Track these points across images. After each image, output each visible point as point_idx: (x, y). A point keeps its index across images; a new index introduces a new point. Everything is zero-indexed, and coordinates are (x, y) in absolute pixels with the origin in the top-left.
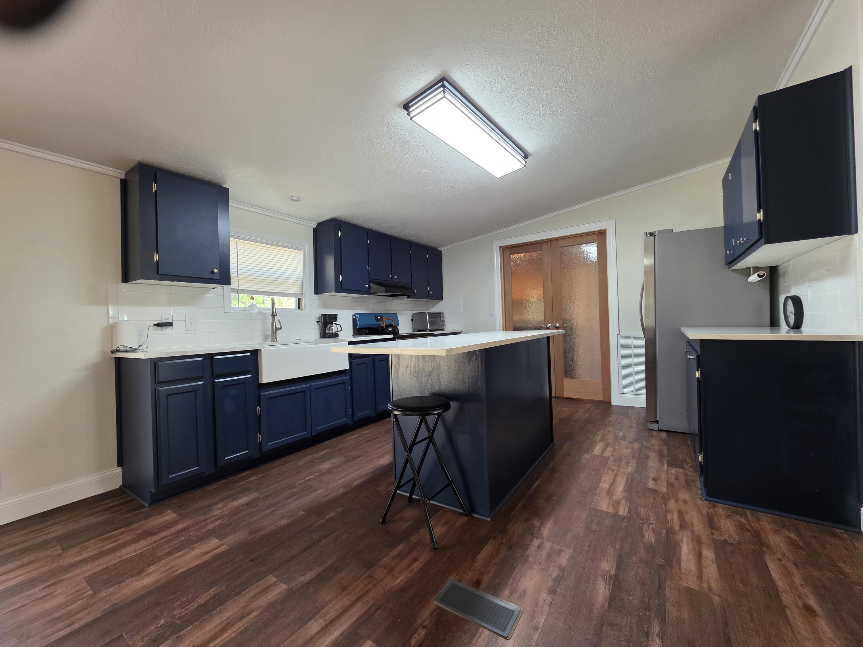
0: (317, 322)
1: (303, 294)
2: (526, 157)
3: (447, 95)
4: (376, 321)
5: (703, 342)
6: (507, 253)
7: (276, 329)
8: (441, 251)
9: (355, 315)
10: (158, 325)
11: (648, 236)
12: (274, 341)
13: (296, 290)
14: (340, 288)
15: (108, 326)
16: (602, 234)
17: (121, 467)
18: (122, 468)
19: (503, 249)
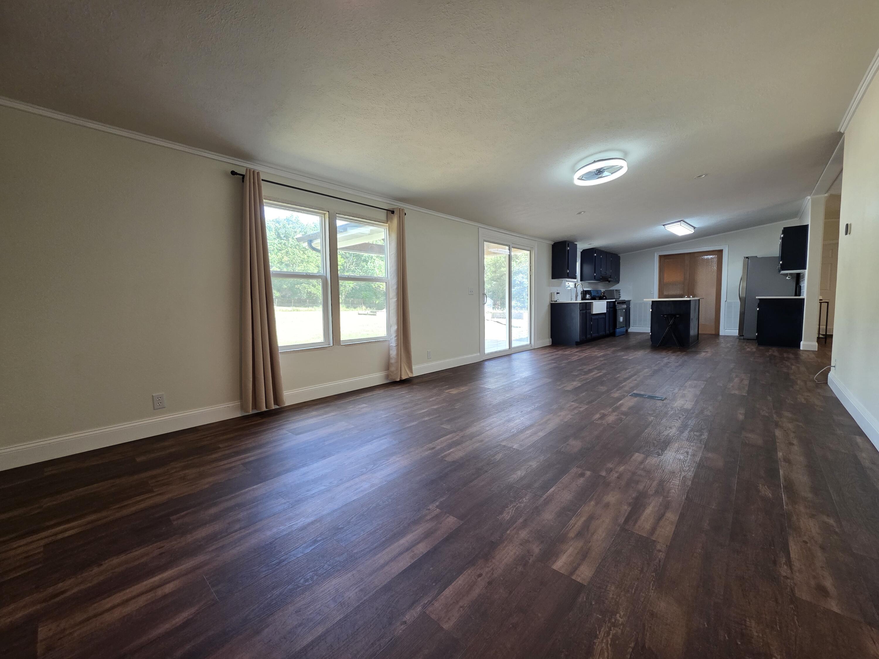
2: (694, 228)
3: (681, 225)
5: (760, 299)
6: (662, 259)
8: (620, 256)
11: (746, 258)
14: (595, 279)
16: (721, 251)
19: (661, 257)
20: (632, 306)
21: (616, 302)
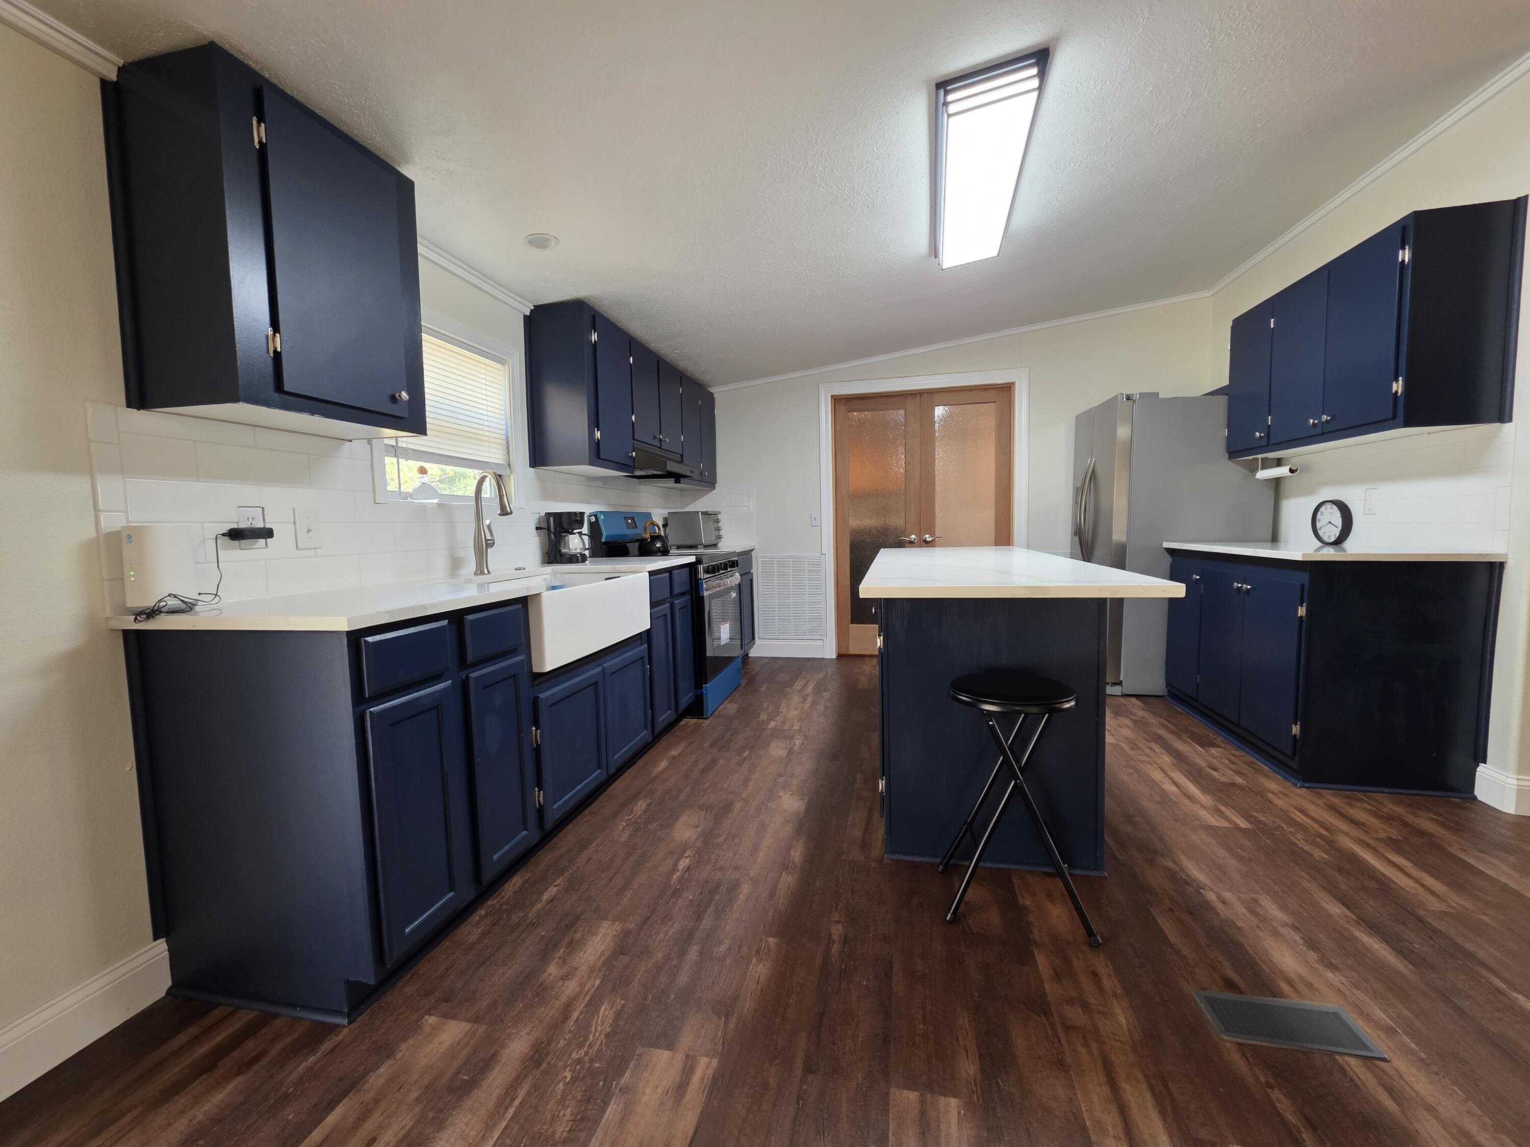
0: (537, 528)
1: (509, 466)
4: (628, 528)
6: (842, 409)
7: (488, 546)
8: (713, 395)
9: (595, 516)
10: (236, 535)
11: (1125, 400)
12: (482, 573)
13: (496, 456)
14: (597, 455)
15: (97, 539)
16: (1007, 388)
17: (165, 939)
18: (166, 941)
19: (837, 400)
20: (757, 572)
21: (701, 568)
